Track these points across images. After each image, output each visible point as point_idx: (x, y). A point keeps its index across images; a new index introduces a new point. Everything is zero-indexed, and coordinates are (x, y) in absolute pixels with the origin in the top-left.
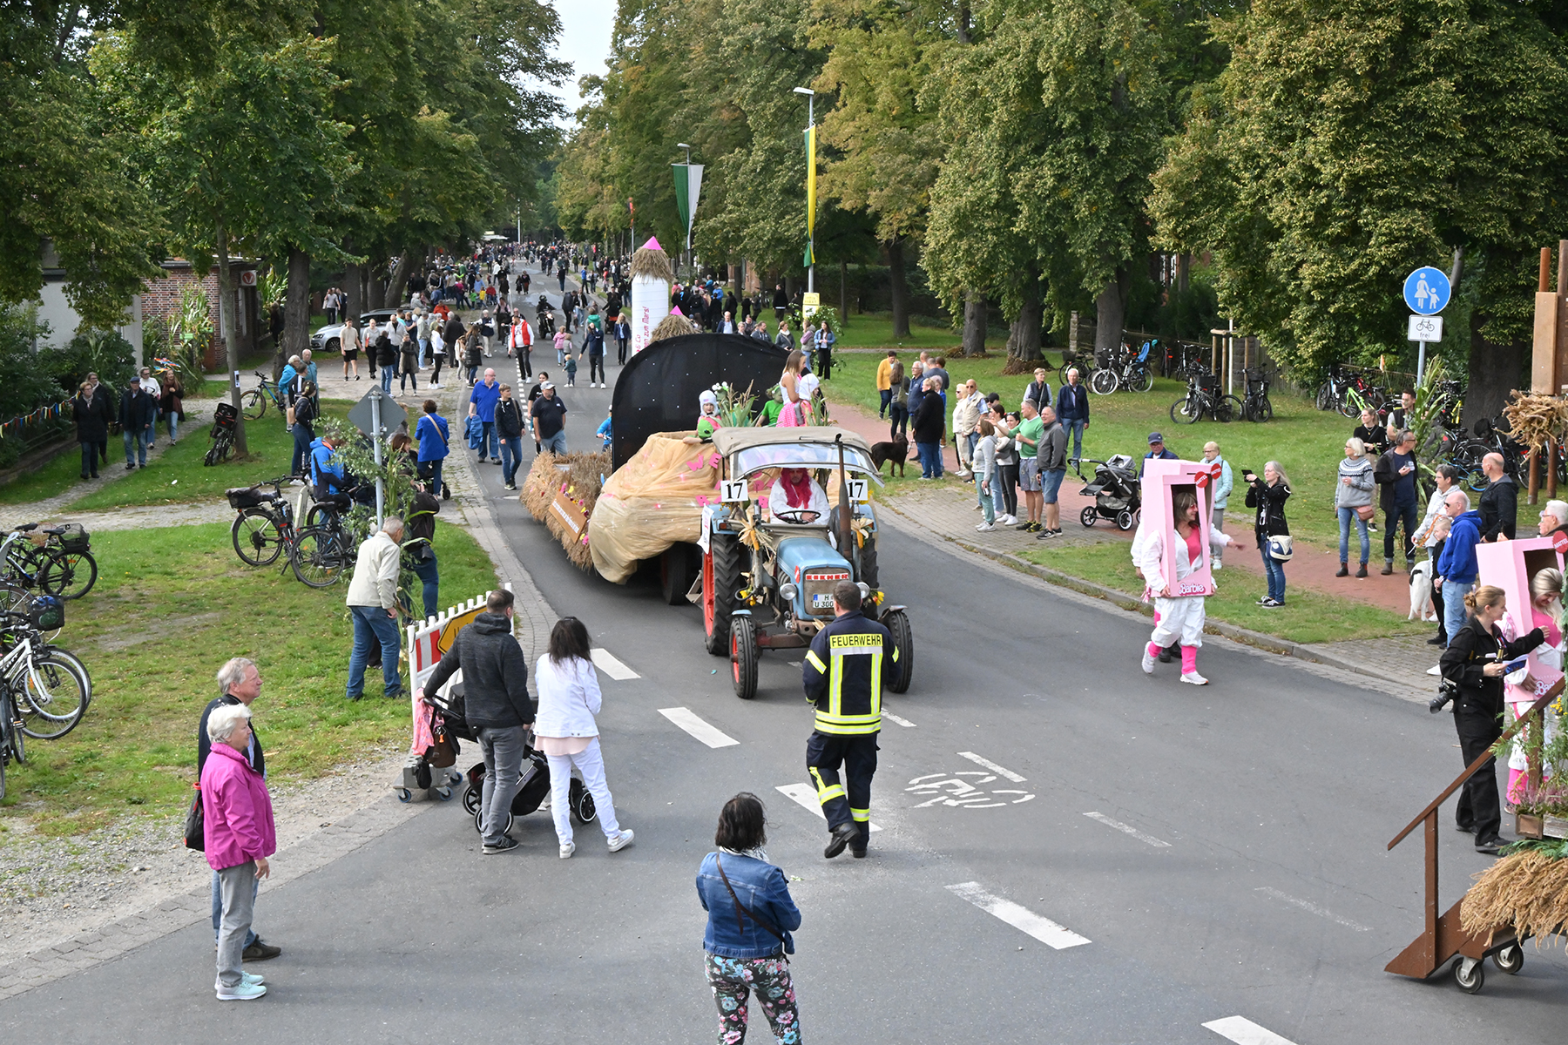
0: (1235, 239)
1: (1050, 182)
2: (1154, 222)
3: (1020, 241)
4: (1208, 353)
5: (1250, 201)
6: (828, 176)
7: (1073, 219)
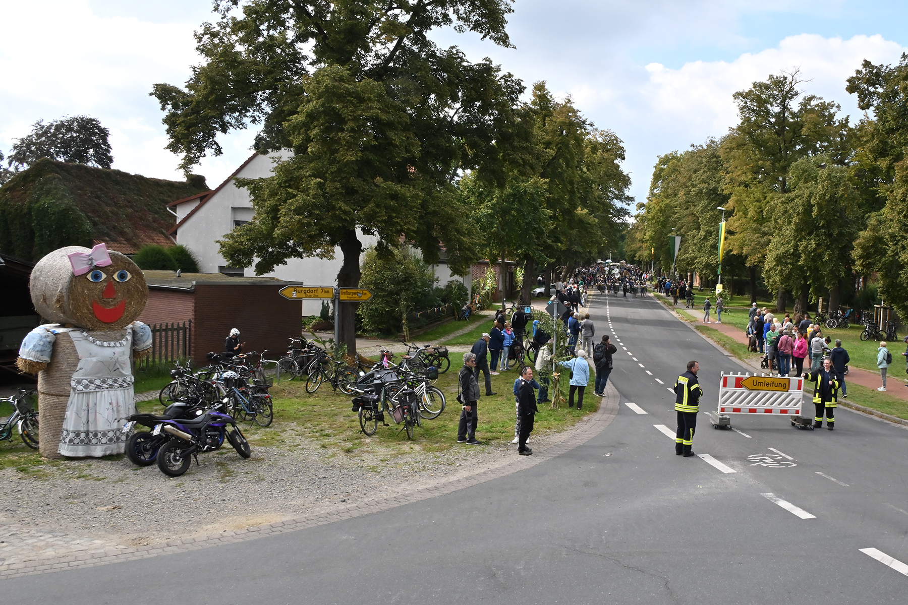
0: (885, 268)
1: (814, 246)
2: (854, 261)
3: (801, 267)
4: (872, 315)
5: (892, 254)
6: (728, 241)
7: (822, 260)
